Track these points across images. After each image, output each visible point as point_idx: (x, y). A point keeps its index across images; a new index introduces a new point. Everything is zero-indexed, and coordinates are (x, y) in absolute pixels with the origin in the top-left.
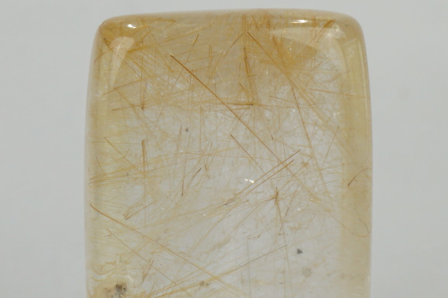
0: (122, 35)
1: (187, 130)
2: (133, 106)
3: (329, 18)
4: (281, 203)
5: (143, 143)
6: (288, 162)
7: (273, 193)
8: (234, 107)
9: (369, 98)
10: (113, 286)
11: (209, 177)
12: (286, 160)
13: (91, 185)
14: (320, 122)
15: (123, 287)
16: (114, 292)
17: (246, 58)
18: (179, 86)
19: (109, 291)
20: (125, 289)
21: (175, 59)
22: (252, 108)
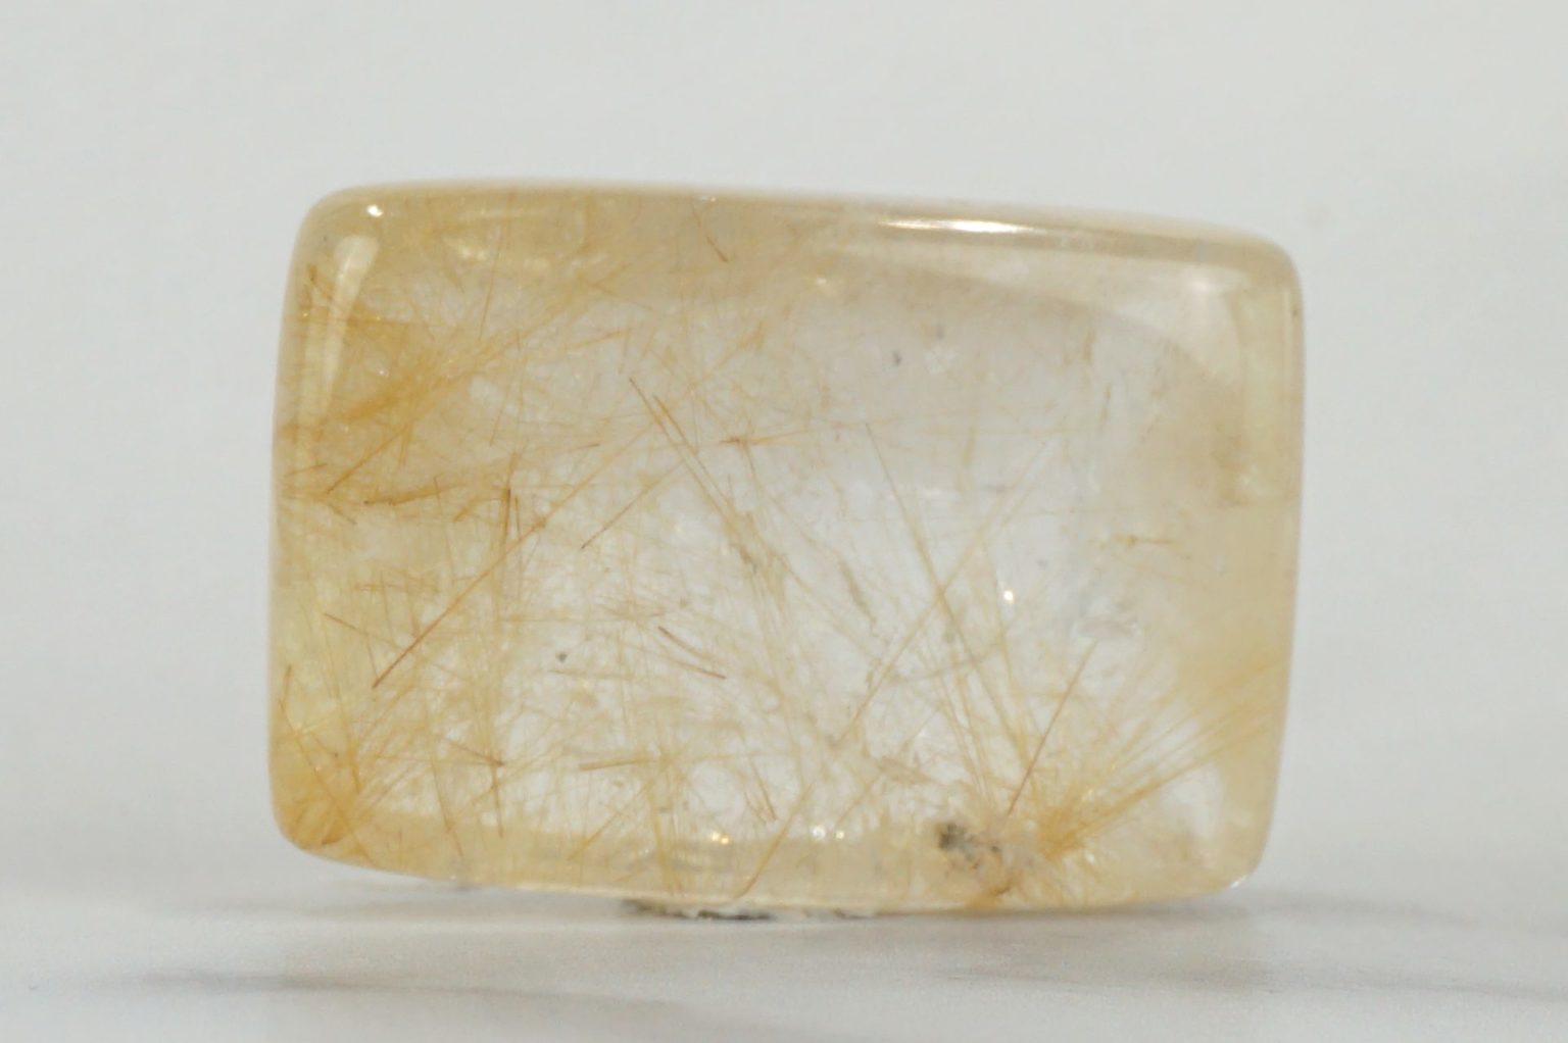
1: (562, 657)
2: (495, 786)
4: (763, 427)
5: (587, 766)
6: (655, 407)
8: (513, 532)
10: (935, 854)
11: (685, 602)
12: (651, 410)
15: (947, 831)
16: (956, 854)
19: (954, 865)
20: (951, 827)
21: (383, 677)
22: (515, 492)
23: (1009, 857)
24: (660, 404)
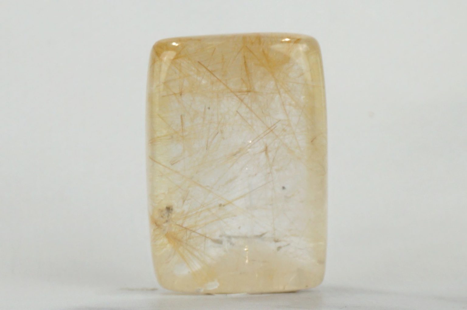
0: (168, 49)
1: (209, 108)
2: (175, 94)
3: (298, 37)
4: (270, 154)
5: (181, 116)
6: (273, 128)
7: (263, 147)
8: (238, 94)
9: (324, 87)
10: (164, 206)
11: (223, 138)
12: (272, 126)
13: (150, 144)
14: (293, 103)
15: (171, 208)
16: (165, 212)
17: (245, 62)
18: (204, 82)
19: (162, 211)
20: (172, 209)
21: (201, 64)
22: (250, 94)
23: (165, 225)
24: (274, 128)
